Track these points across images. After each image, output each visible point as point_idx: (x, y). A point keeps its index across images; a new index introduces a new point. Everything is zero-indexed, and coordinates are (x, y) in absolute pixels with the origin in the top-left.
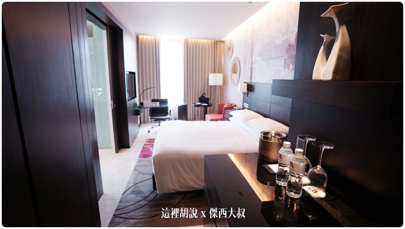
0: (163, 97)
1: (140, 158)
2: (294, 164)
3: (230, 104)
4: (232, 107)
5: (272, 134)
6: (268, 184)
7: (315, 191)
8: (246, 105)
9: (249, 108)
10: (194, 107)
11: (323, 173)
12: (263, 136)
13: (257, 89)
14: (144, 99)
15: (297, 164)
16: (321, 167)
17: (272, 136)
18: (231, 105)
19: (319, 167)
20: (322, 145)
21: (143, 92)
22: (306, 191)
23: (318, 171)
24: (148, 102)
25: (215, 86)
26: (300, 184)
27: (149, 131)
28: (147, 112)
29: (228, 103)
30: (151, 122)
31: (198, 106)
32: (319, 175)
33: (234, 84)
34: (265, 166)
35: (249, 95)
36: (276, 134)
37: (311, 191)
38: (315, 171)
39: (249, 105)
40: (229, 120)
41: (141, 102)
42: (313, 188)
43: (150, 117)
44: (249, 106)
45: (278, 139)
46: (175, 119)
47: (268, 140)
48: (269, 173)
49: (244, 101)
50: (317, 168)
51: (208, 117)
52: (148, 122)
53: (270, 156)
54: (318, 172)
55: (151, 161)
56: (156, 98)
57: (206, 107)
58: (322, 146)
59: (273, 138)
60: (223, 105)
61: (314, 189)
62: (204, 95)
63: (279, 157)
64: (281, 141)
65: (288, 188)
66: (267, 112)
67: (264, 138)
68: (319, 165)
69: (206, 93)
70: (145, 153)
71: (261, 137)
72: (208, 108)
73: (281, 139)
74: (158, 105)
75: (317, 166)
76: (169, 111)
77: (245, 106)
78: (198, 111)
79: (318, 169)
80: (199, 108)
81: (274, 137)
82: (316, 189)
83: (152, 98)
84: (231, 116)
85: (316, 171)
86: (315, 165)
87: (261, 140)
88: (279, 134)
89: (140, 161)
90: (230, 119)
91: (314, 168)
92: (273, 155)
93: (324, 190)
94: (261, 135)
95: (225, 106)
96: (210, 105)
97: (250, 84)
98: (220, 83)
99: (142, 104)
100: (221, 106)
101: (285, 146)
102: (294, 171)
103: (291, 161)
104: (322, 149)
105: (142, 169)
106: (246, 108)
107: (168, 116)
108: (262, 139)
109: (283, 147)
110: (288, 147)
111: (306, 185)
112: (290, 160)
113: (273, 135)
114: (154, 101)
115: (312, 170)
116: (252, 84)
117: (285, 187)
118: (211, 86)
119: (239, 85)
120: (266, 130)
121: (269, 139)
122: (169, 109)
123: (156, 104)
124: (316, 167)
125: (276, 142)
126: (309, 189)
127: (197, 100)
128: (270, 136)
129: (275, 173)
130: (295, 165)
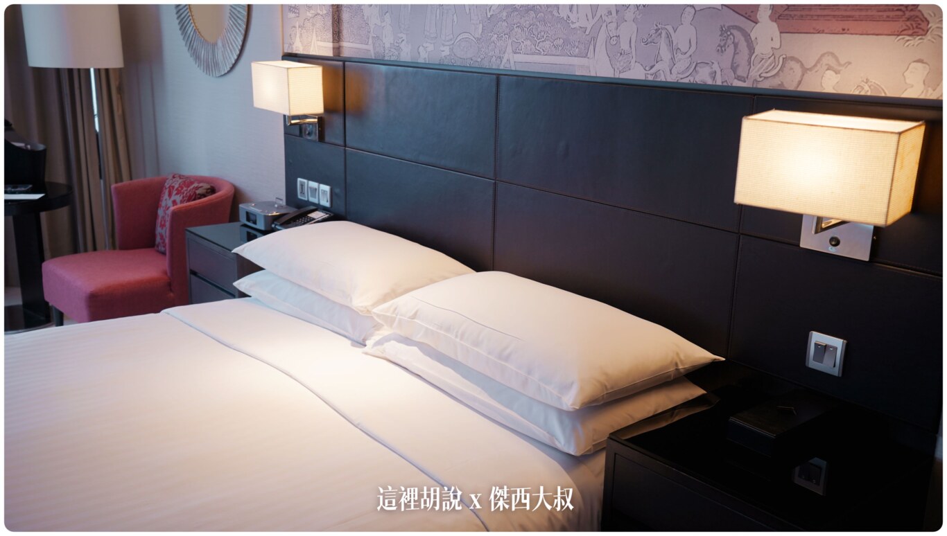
3: (206, 186)
9: (341, 209)
18: (212, 190)
29: (188, 181)
33: (210, 66)
39: (337, 190)
40: (239, 295)
44: (333, 194)
90: (242, 284)
106: (319, 207)
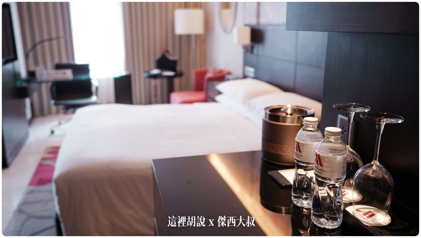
0: (79, 60)
1: (32, 188)
2: (324, 158)
3: (219, 71)
4: (221, 77)
5: (287, 109)
6: (284, 211)
7: (370, 214)
8: (250, 71)
9: (256, 77)
10: (147, 80)
11: (382, 175)
12: (269, 114)
13: (269, 37)
14: (36, 63)
15: (329, 158)
16: (378, 164)
17: (287, 114)
18: (221, 72)
19: (375, 163)
20: (380, 117)
21: (34, 46)
22: (352, 213)
23: (374, 171)
24: (46, 68)
25: (189, 37)
26: (338, 202)
27: (52, 132)
28: (45, 90)
29: (214, 70)
30: (58, 112)
31: (155, 77)
32: (376, 181)
33: (225, 30)
35: (255, 51)
36: (294, 111)
37: (361, 213)
38: (367, 173)
39: (256, 71)
40: (214, 101)
41: (32, 68)
42: (365, 208)
43: (52, 102)
45: (299, 118)
46: (109, 103)
47: (279, 122)
48: (280, 185)
49: (246, 63)
50: (372, 165)
51: (175, 96)
52: (50, 113)
53: (284, 154)
54: (373, 174)
55: (51, 191)
56: (64, 61)
57: (170, 78)
58: (380, 121)
59: (289, 116)
60: (204, 73)
61: (367, 210)
62: (167, 55)
63: (295, 149)
65: (314, 211)
66: (289, 82)
67: (272, 118)
68: (376, 160)
69: (170, 49)
70: (43, 176)
71: (266, 118)
72: (177, 81)
74: (68, 75)
75: (371, 162)
76: (94, 89)
77: (248, 74)
78: (156, 88)
79: (374, 167)
80: (158, 81)
81: (291, 114)
82: (371, 210)
83: (57, 61)
84: (220, 93)
85: (370, 172)
86: (367, 160)
87: (266, 124)
88: (301, 111)
89: (31, 192)
90: (217, 98)
91: (366, 168)
93: (387, 211)
94: (266, 113)
95: (209, 75)
96: (179, 75)
97: (257, 27)
98: (197, 28)
99: (32, 74)
100: (201, 75)
102: (323, 172)
103: (318, 153)
104: (379, 126)
105: (36, 210)
106: (250, 76)
107: (94, 98)
108: (267, 120)
111: (351, 204)
112: (317, 151)
113: (289, 111)
114: (59, 67)
115: (363, 171)
116: (261, 28)
117: (308, 209)
118: (180, 37)
119: (235, 31)
121: (281, 119)
122: (95, 83)
123: (65, 74)
124: (369, 164)
125: (295, 124)
126: (357, 210)
127: (153, 64)
128: (283, 115)
129: (291, 185)
130: (326, 160)
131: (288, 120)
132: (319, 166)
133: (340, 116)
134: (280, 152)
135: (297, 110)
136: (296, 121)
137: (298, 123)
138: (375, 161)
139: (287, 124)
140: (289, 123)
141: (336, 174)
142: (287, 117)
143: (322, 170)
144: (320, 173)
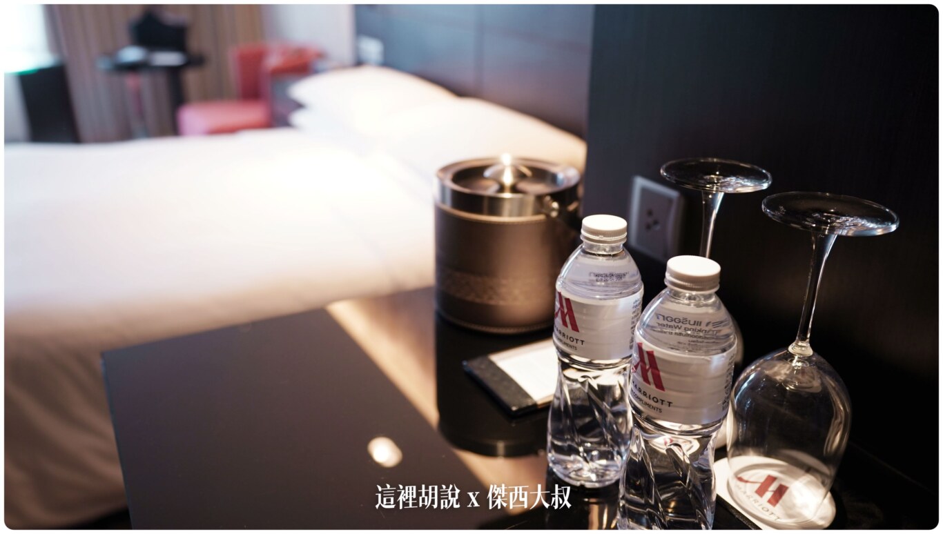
5: (501, 173)
8: (370, 47)
12: (454, 191)
16: (810, 352)
17: (502, 189)
19: (801, 349)
31: (133, 68)
34: (475, 366)
36: (520, 176)
40: (288, 125)
45: (540, 198)
47: (480, 212)
48: (503, 408)
50: (791, 356)
51: (192, 116)
53: (502, 303)
57: (173, 73)
59: (507, 195)
60: (260, 56)
64: (553, 209)
67: (460, 200)
68: (803, 339)
71: (443, 200)
72: (192, 78)
73: (555, 196)
75: (787, 346)
78: (138, 95)
81: (514, 189)
88: (540, 174)
90: (293, 118)
92: (516, 292)
94: (443, 188)
95: (274, 61)
96: (195, 61)
100: (252, 62)
101: (591, 247)
106: (370, 61)
108: (447, 207)
109: (577, 252)
110: (613, 249)
113: (508, 179)
120: (467, 154)
121: (486, 204)
125: (529, 217)
128: (490, 190)
129: (535, 405)
131: (507, 207)
132: (653, 387)
133: (640, 183)
134: (490, 298)
135: (528, 172)
136: (530, 209)
137: (537, 212)
138: (800, 344)
139: (504, 219)
140: (511, 215)
141: (705, 411)
142: (502, 199)
143: (662, 401)
144: (654, 408)
